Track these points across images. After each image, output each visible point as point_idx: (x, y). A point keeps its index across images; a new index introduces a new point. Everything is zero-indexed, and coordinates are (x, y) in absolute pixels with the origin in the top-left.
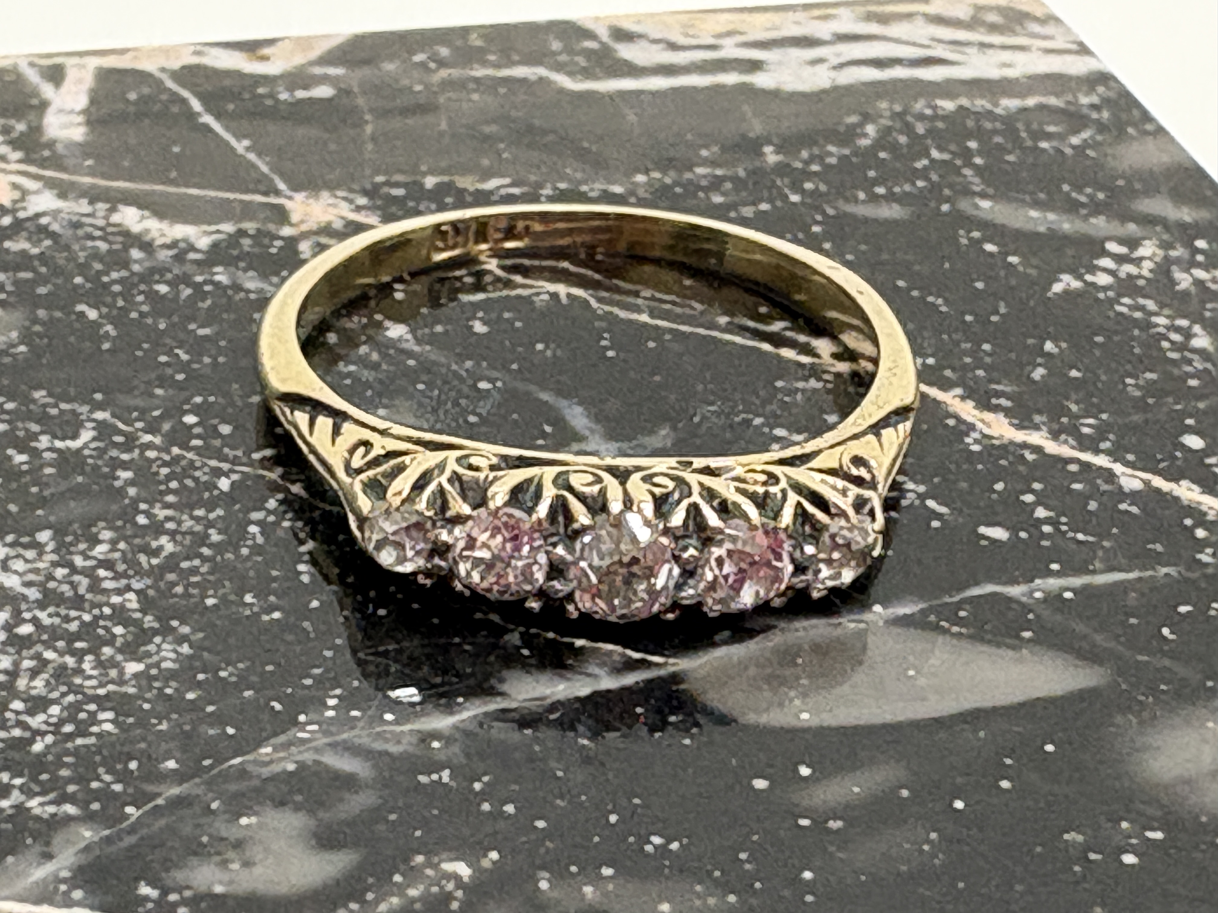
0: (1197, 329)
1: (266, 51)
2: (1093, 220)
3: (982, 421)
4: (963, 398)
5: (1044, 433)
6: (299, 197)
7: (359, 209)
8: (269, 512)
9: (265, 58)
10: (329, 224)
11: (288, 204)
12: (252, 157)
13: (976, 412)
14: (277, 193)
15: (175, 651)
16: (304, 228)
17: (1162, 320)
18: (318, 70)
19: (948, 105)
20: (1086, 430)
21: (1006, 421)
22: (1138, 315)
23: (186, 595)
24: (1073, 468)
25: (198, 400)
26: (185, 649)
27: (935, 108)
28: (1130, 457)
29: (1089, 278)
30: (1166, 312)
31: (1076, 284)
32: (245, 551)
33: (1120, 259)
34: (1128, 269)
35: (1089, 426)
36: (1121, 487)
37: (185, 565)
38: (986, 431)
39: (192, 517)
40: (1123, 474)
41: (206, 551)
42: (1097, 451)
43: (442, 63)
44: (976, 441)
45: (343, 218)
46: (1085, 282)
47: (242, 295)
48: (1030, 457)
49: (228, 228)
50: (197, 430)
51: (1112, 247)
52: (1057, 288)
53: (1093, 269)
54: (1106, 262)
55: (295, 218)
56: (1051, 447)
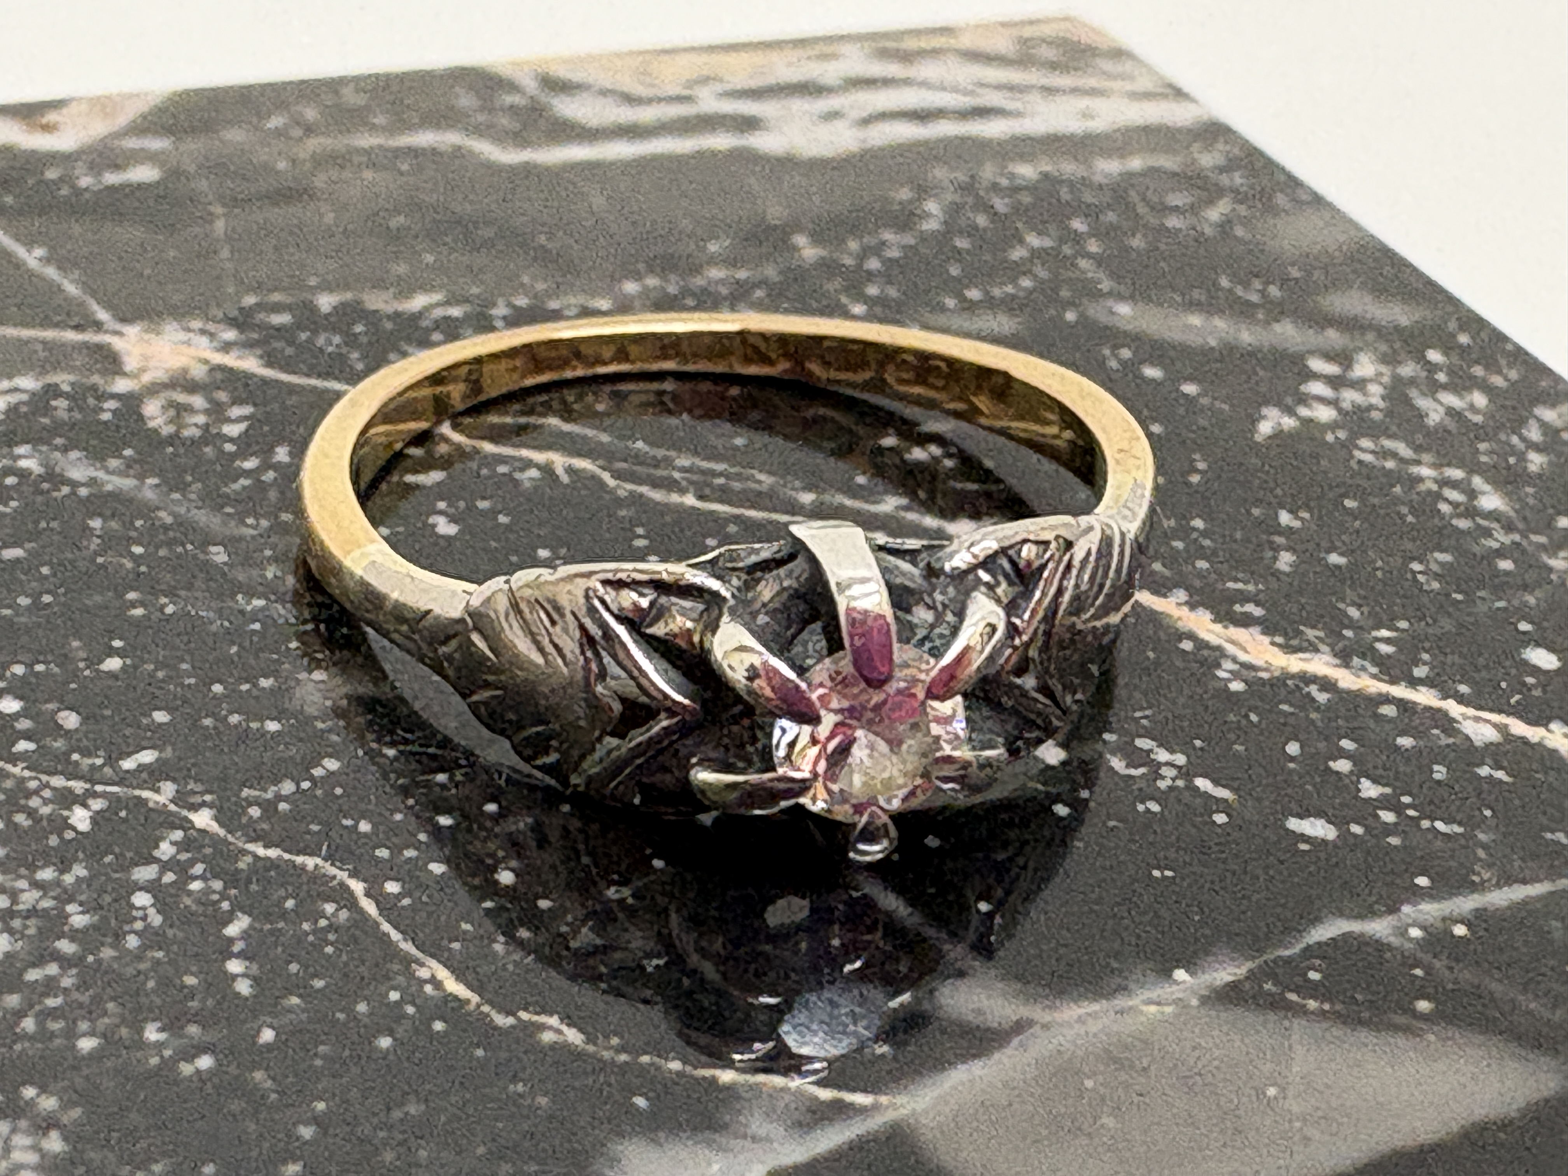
0: (1477, 481)
1: (51, 117)
2: (1277, 327)
3: (1233, 642)
4: (1192, 606)
5: (1327, 658)
6: (132, 331)
7: (226, 347)
8: (165, 866)
9: (48, 128)
10: (185, 371)
11: (117, 343)
12: (51, 272)
13: (1218, 628)
14: (98, 326)
15: (36, 1148)
16: (146, 378)
17: (1425, 471)
18: (132, 143)
19: (1026, 171)
20: (1385, 649)
21: (1266, 640)
22: (1390, 464)
23: (43, 1035)
24: (1389, 710)
25: (19, 670)
26: (54, 1143)
27: (1012, 176)
28: (1463, 689)
29: (1303, 412)
30: (1426, 457)
31: (1289, 423)
32: (132, 942)
33: (1335, 382)
34: (1350, 397)
35: (1387, 641)
36: (1468, 738)
37: (33, 975)
38: (1243, 657)
39: (36, 885)
40: (1465, 717)
41: (66, 946)
42: (1414, 683)
43: (309, 130)
44: (1235, 675)
45: (206, 362)
46: (1299, 418)
47: (66, 490)
48: (1322, 697)
49: (28, 383)
50: (24, 724)
51: (1317, 365)
52: (1265, 428)
53: (1304, 400)
54: (1317, 388)
55: (131, 364)
56: (1346, 680)
